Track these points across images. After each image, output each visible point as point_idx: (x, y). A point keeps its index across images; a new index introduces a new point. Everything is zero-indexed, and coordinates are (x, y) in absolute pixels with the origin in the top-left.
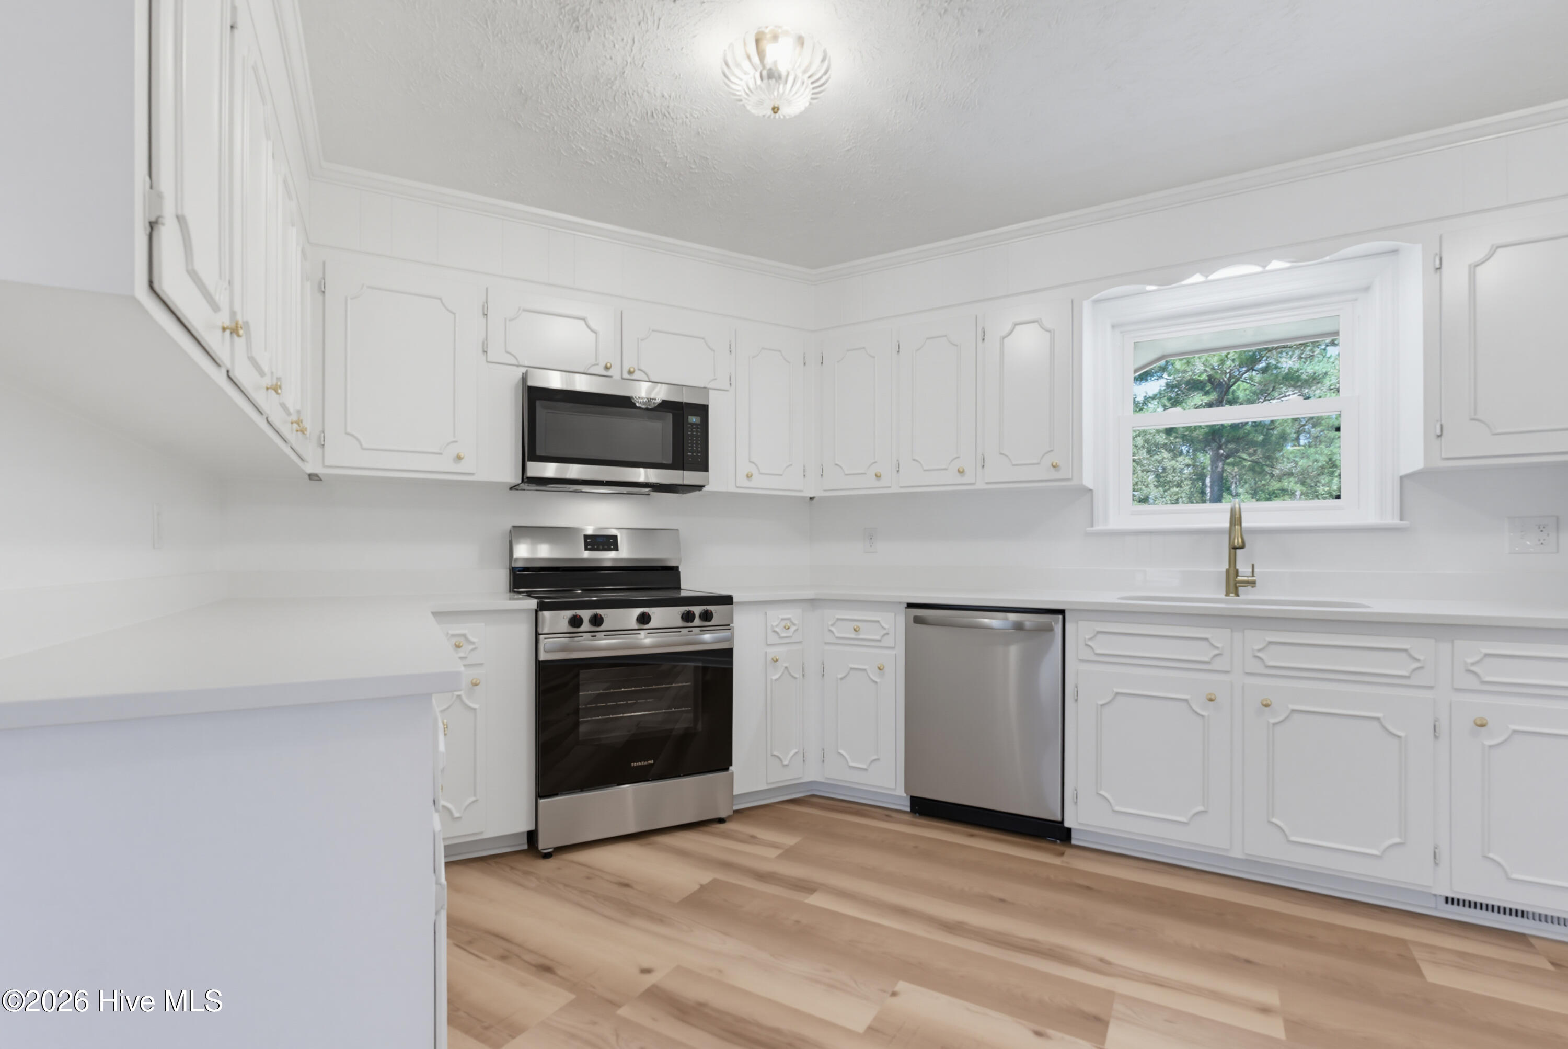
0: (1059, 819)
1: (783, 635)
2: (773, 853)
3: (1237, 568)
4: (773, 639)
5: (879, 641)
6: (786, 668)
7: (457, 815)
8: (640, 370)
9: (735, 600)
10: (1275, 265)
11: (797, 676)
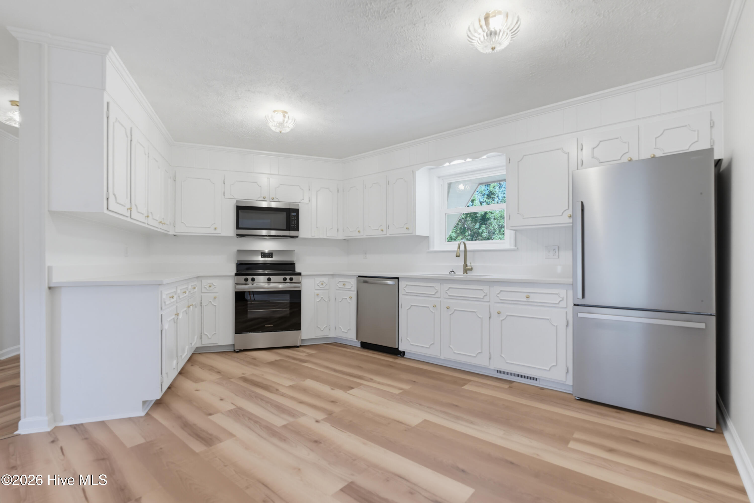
0: (397, 347)
1: (321, 286)
2: (305, 354)
3: (467, 264)
4: (317, 288)
5: (350, 288)
6: (322, 298)
7: (210, 337)
8: (276, 198)
9: (302, 274)
10: (469, 160)
11: (327, 300)
